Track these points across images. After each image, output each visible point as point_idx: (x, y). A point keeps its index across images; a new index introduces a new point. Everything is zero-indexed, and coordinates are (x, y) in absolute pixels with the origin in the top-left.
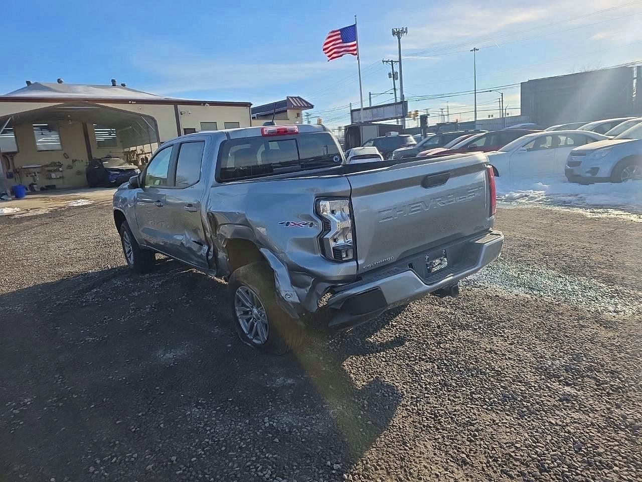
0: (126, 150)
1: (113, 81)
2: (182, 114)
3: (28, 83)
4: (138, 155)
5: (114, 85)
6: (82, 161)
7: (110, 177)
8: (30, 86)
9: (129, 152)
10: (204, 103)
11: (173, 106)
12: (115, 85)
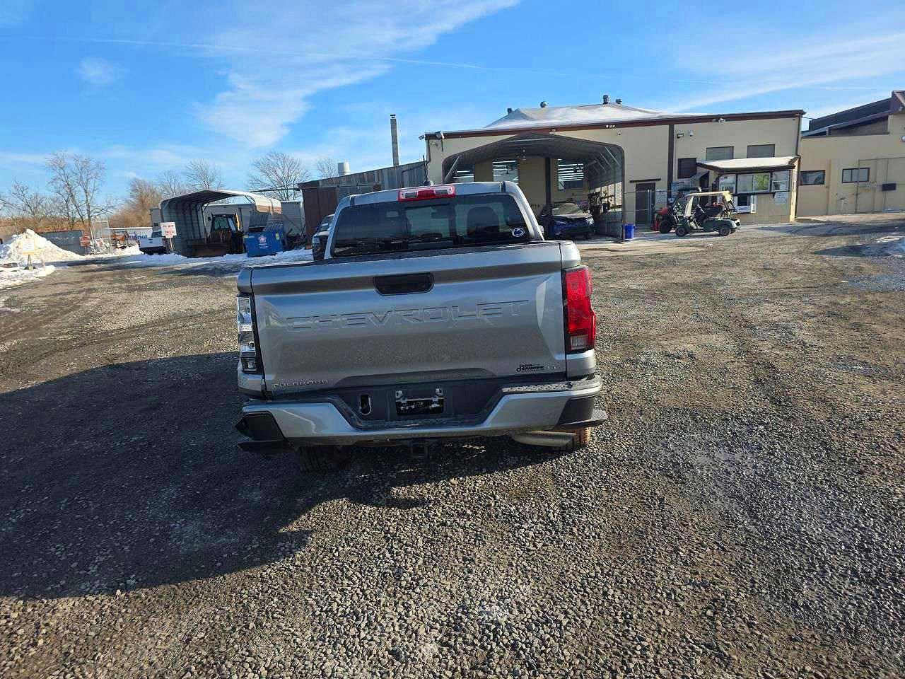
0: (592, 192)
1: (605, 98)
2: (678, 138)
3: (509, 110)
4: (601, 199)
5: (605, 103)
6: (539, 206)
7: (555, 228)
8: (511, 114)
9: (592, 195)
10: (717, 118)
11: (668, 126)
12: (607, 103)
